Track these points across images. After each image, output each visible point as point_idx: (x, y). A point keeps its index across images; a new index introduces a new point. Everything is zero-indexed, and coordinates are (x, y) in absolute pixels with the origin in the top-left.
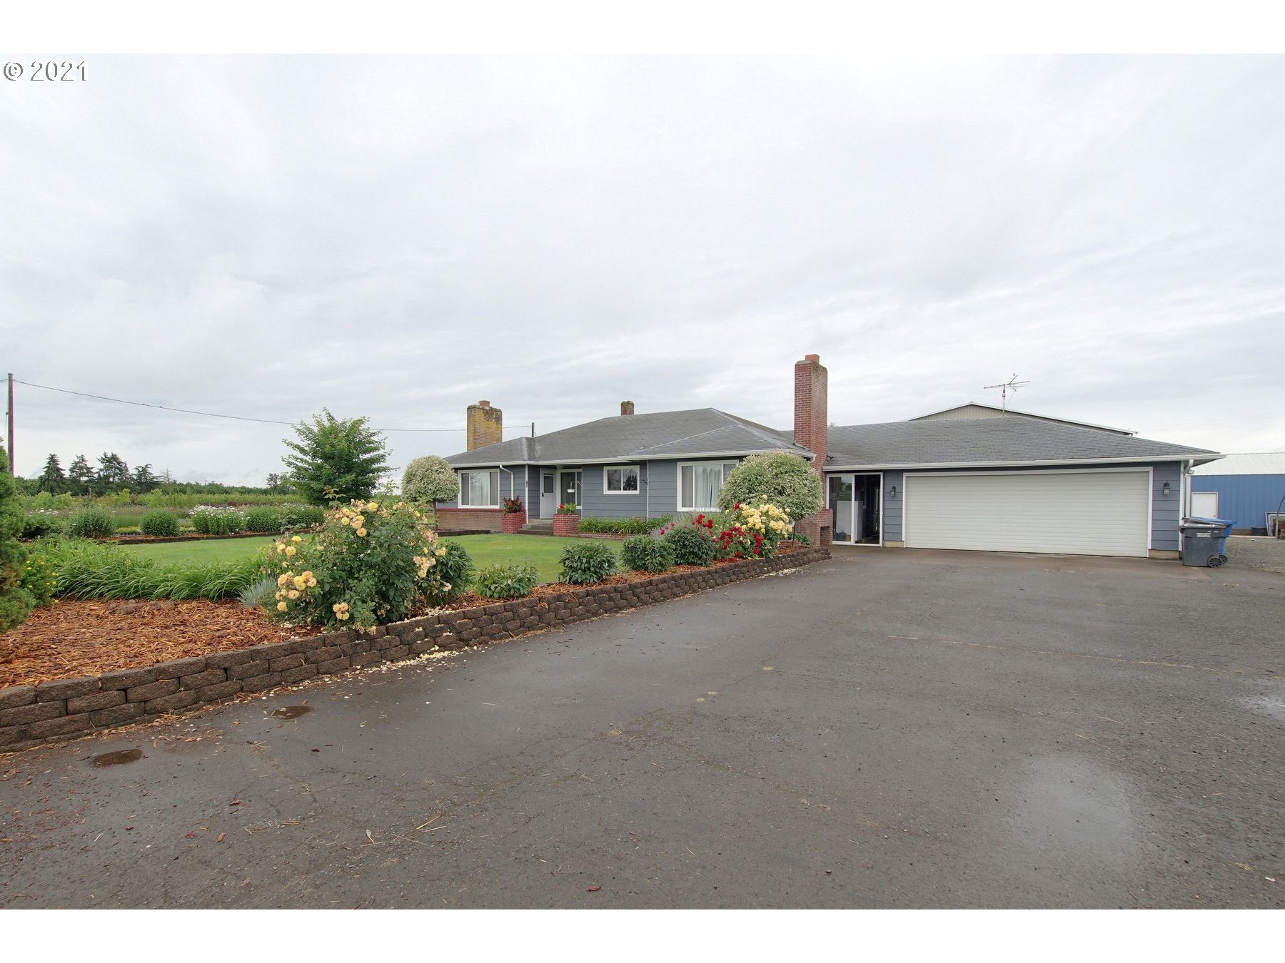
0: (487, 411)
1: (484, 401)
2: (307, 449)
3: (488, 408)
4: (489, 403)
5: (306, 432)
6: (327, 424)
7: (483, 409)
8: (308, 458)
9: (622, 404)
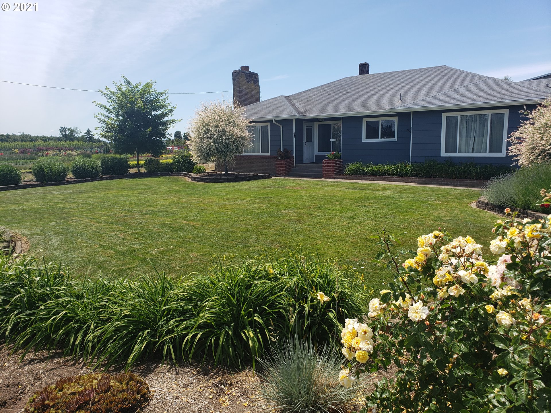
0: (248, 75)
1: (245, 66)
2: (111, 108)
3: (248, 73)
4: (248, 67)
5: (109, 95)
6: (124, 88)
7: (245, 73)
8: (113, 116)
9: (360, 66)
